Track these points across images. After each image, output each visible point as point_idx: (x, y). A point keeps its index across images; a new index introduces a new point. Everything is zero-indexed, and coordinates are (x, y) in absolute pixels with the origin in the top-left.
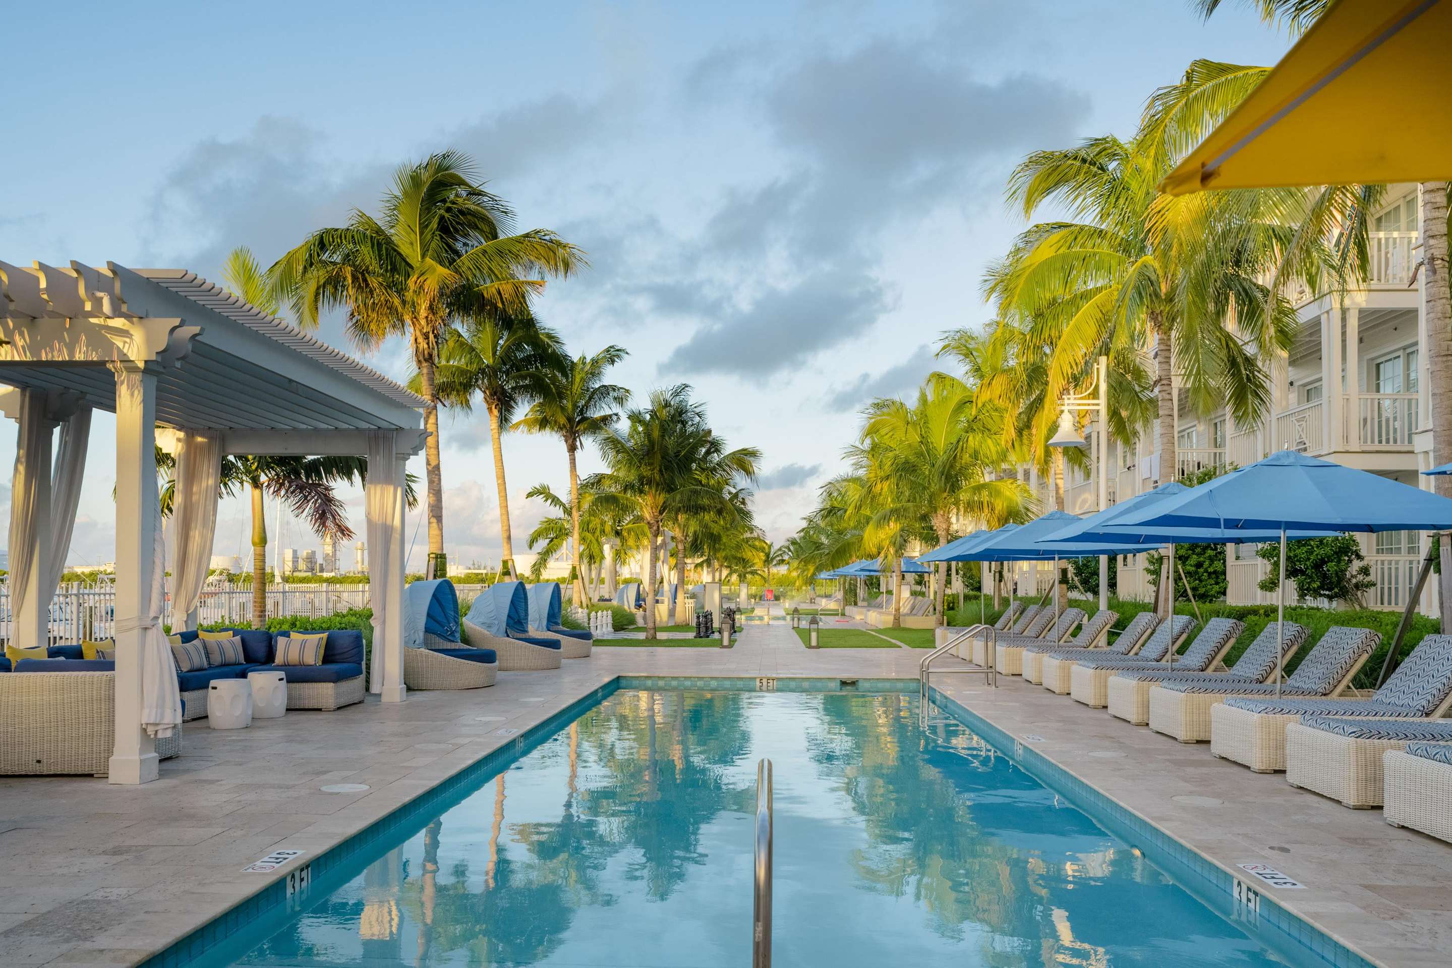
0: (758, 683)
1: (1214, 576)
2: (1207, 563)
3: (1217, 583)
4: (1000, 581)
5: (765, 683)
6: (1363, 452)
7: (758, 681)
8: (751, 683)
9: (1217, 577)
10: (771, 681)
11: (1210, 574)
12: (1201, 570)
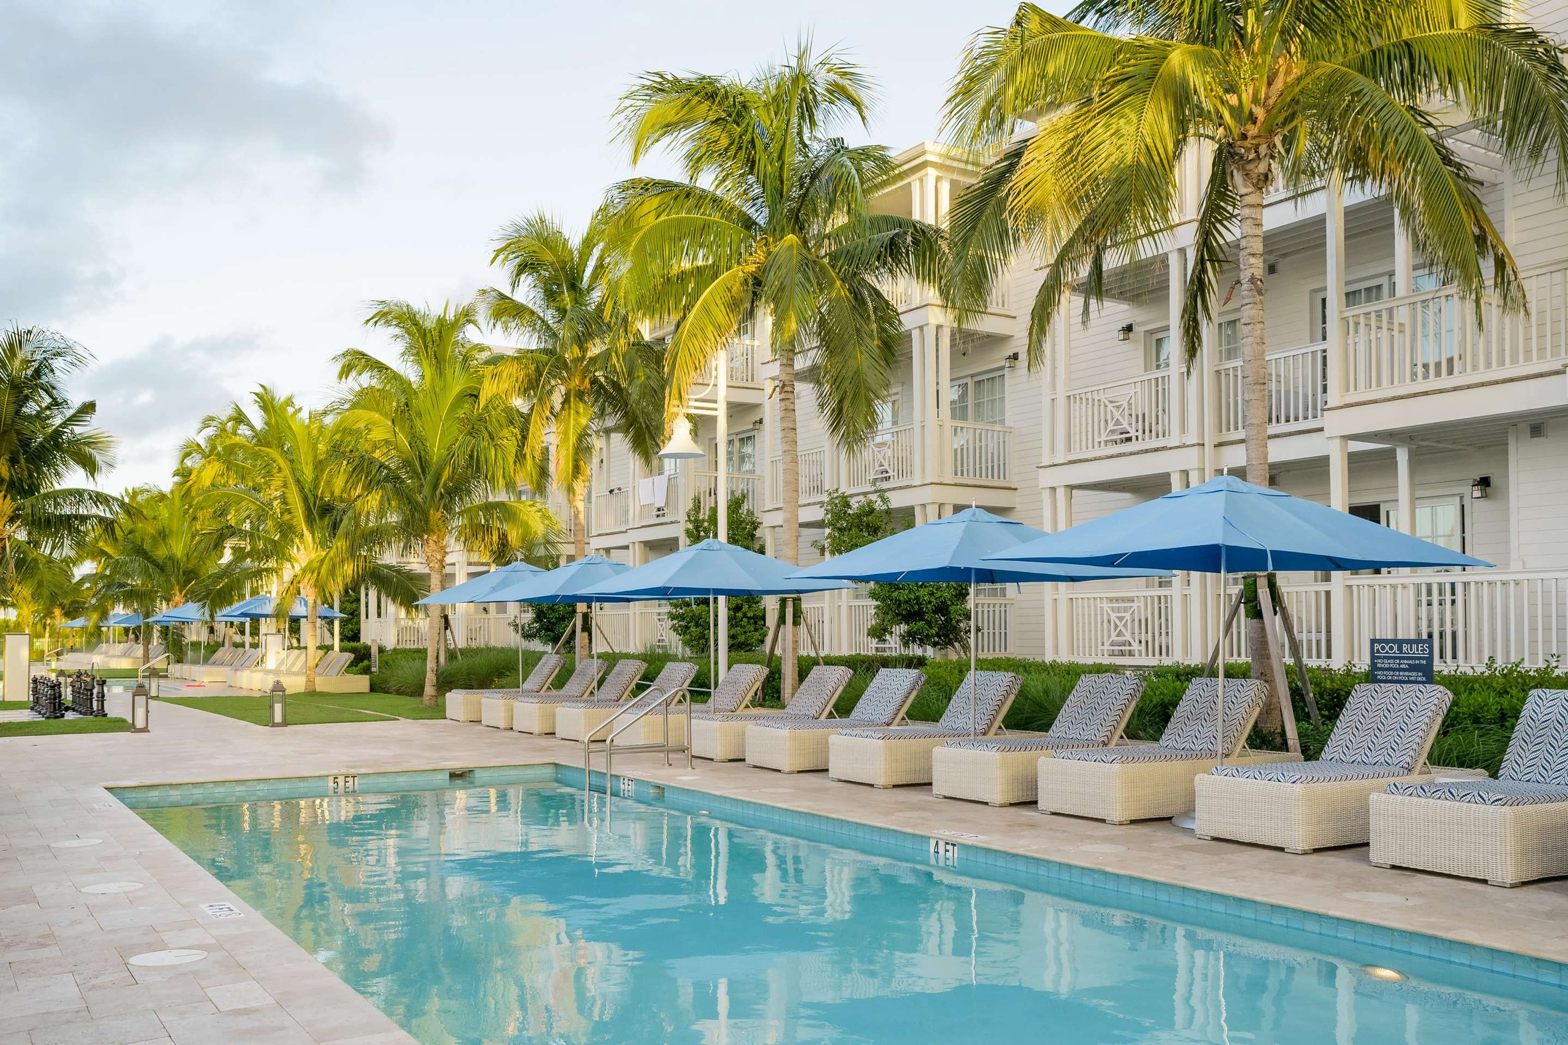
0: (331, 784)
1: (752, 621)
2: (746, 607)
3: (756, 630)
4: (446, 628)
5: (341, 783)
6: (956, 485)
7: (331, 779)
8: (321, 783)
9: (756, 623)
10: (351, 779)
11: (749, 618)
12: (740, 615)
